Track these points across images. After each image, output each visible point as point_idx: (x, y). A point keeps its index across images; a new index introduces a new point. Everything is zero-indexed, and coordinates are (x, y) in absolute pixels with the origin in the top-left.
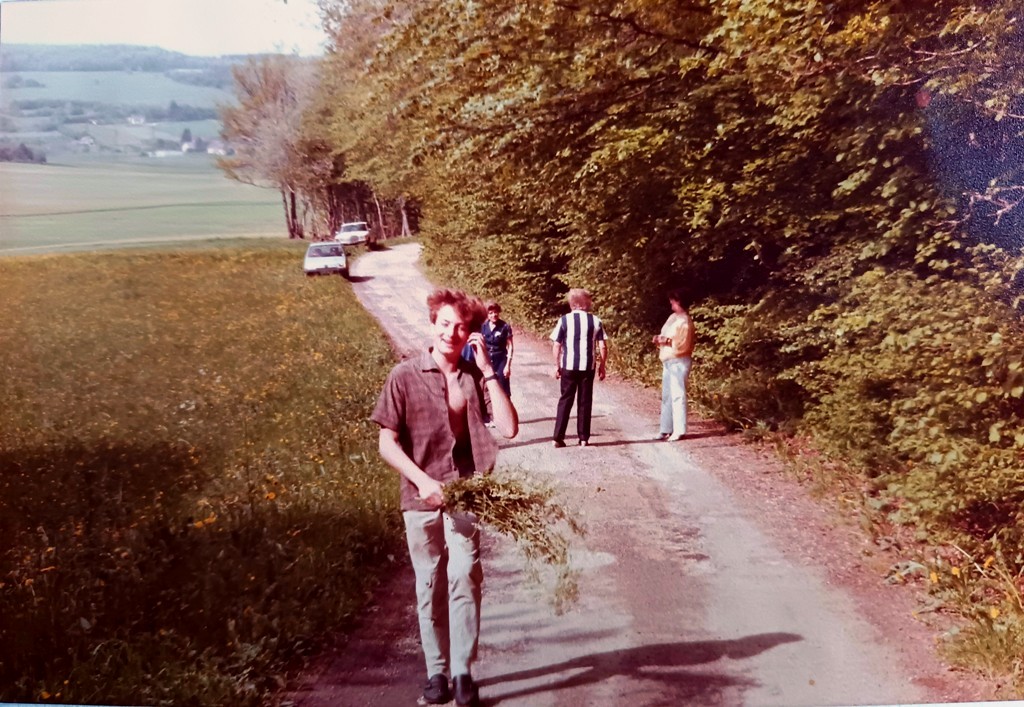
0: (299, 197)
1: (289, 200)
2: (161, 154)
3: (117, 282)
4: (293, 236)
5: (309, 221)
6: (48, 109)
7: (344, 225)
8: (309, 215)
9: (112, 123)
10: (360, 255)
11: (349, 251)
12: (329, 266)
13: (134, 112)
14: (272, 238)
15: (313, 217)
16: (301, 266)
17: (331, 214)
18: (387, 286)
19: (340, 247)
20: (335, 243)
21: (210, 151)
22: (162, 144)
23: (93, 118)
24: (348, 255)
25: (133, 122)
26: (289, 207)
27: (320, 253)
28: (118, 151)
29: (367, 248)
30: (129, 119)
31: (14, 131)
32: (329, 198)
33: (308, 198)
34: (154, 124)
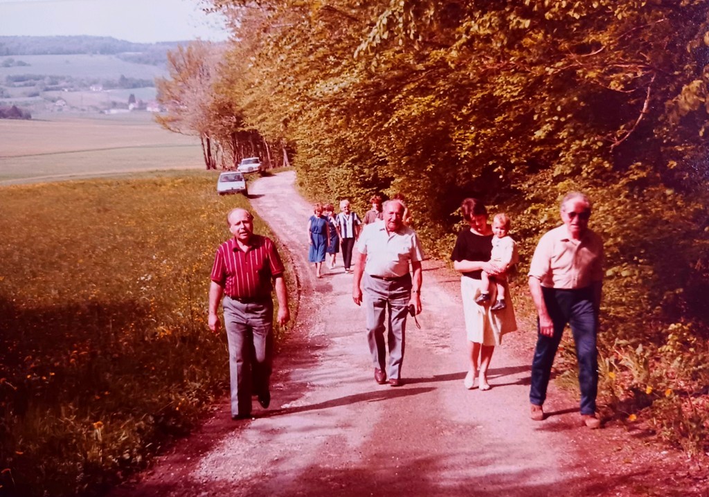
0: (213, 141)
1: (206, 143)
2: (114, 111)
3: (91, 201)
4: (209, 168)
5: (220, 158)
6: (32, 81)
7: (243, 160)
8: (220, 153)
9: (79, 91)
10: (255, 180)
11: (247, 177)
12: (234, 188)
13: (95, 83)
14: (194, 170)
15: (223, 154)
16: (215, 189)
17: (235, 152)
18: (273, 200)
19: (241, 175)
20: (238, 172)
21: (149, 109)
22: (115, 105)
23: (66, 87)
24: (246, 180)
25: (94, 90)
26: (206, 148)
27: (227, 179)
28: (83, 110)
29: (259, 175)
30: (91, 88)
31: (8, 97)
32: (233, 142)
33: (219, 141)
34: (109, 91)
